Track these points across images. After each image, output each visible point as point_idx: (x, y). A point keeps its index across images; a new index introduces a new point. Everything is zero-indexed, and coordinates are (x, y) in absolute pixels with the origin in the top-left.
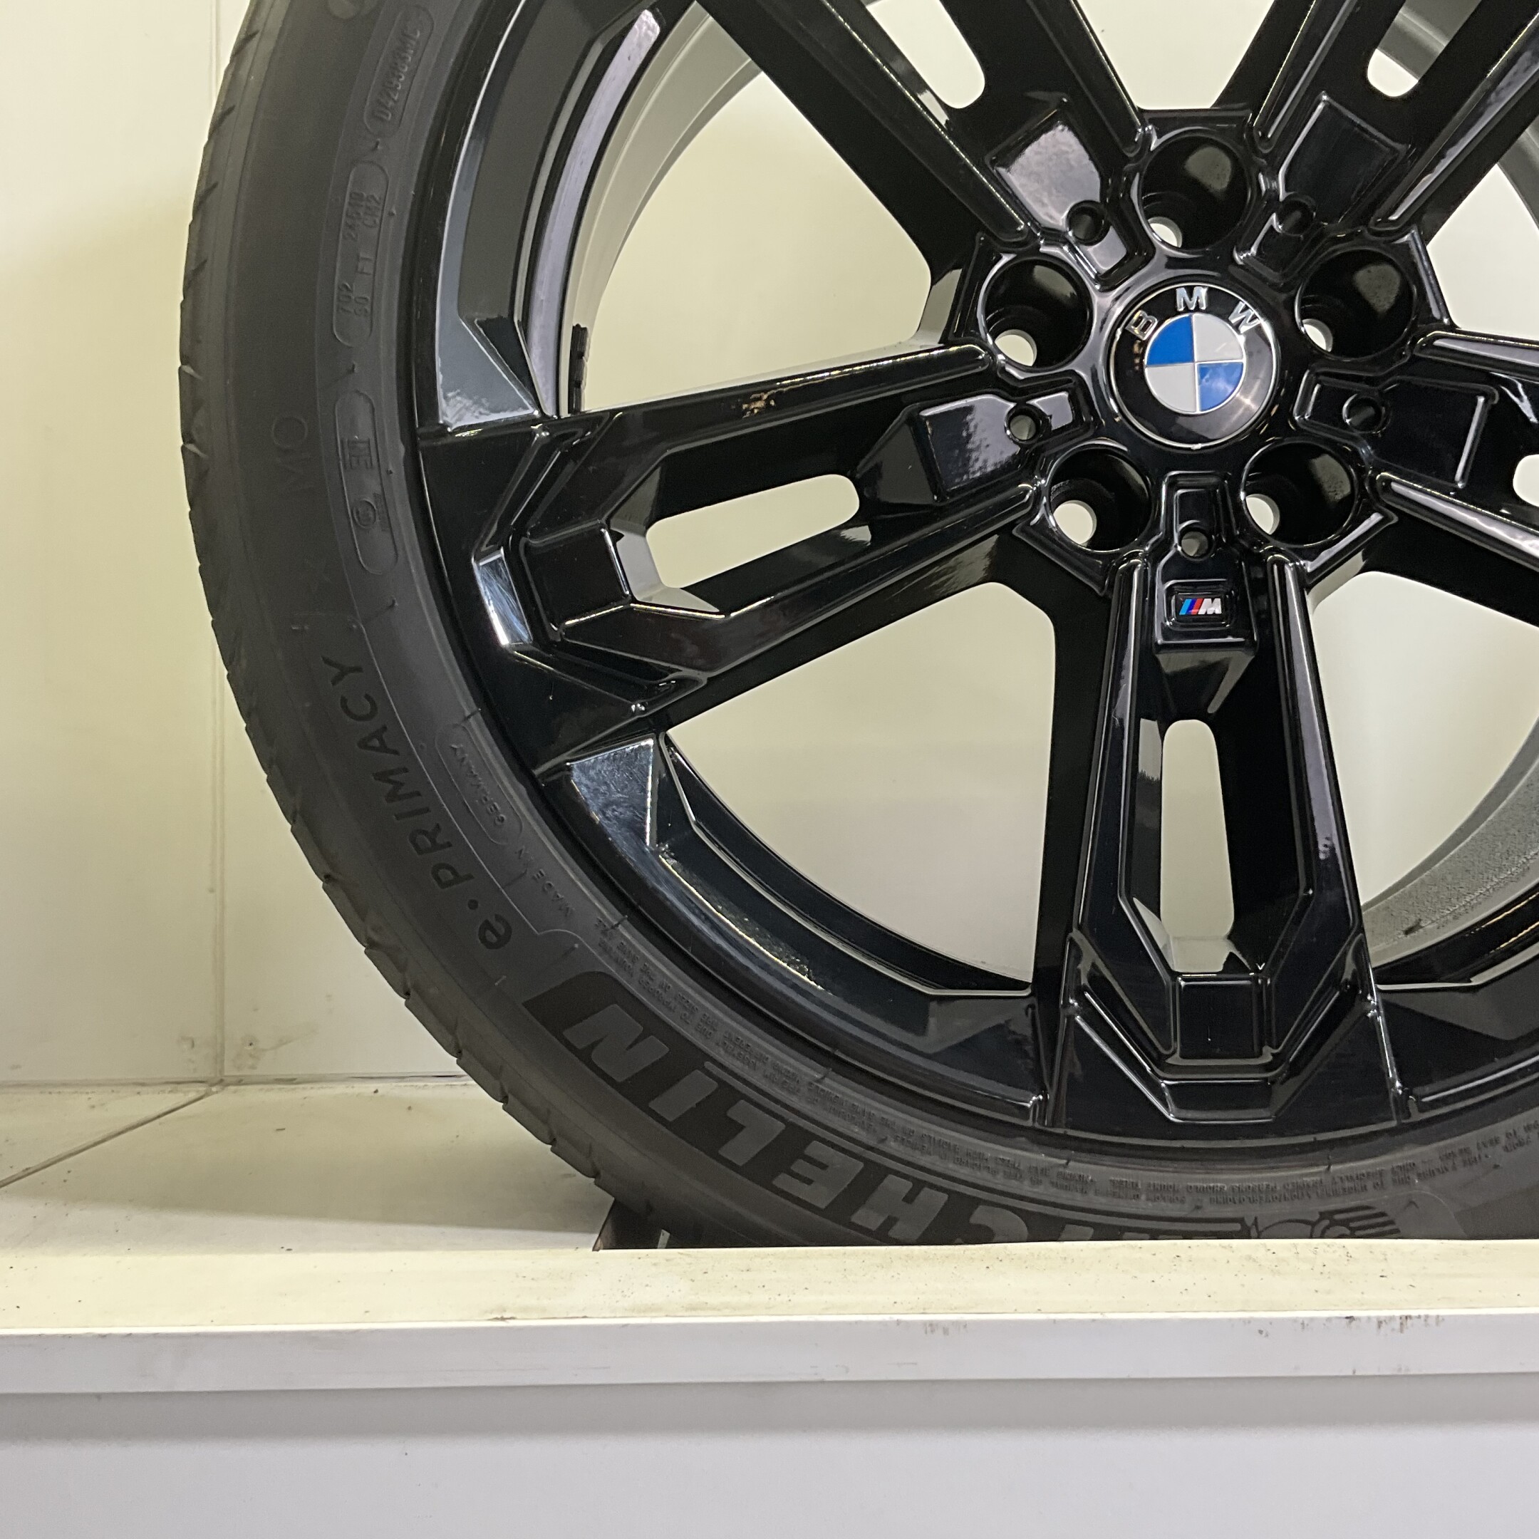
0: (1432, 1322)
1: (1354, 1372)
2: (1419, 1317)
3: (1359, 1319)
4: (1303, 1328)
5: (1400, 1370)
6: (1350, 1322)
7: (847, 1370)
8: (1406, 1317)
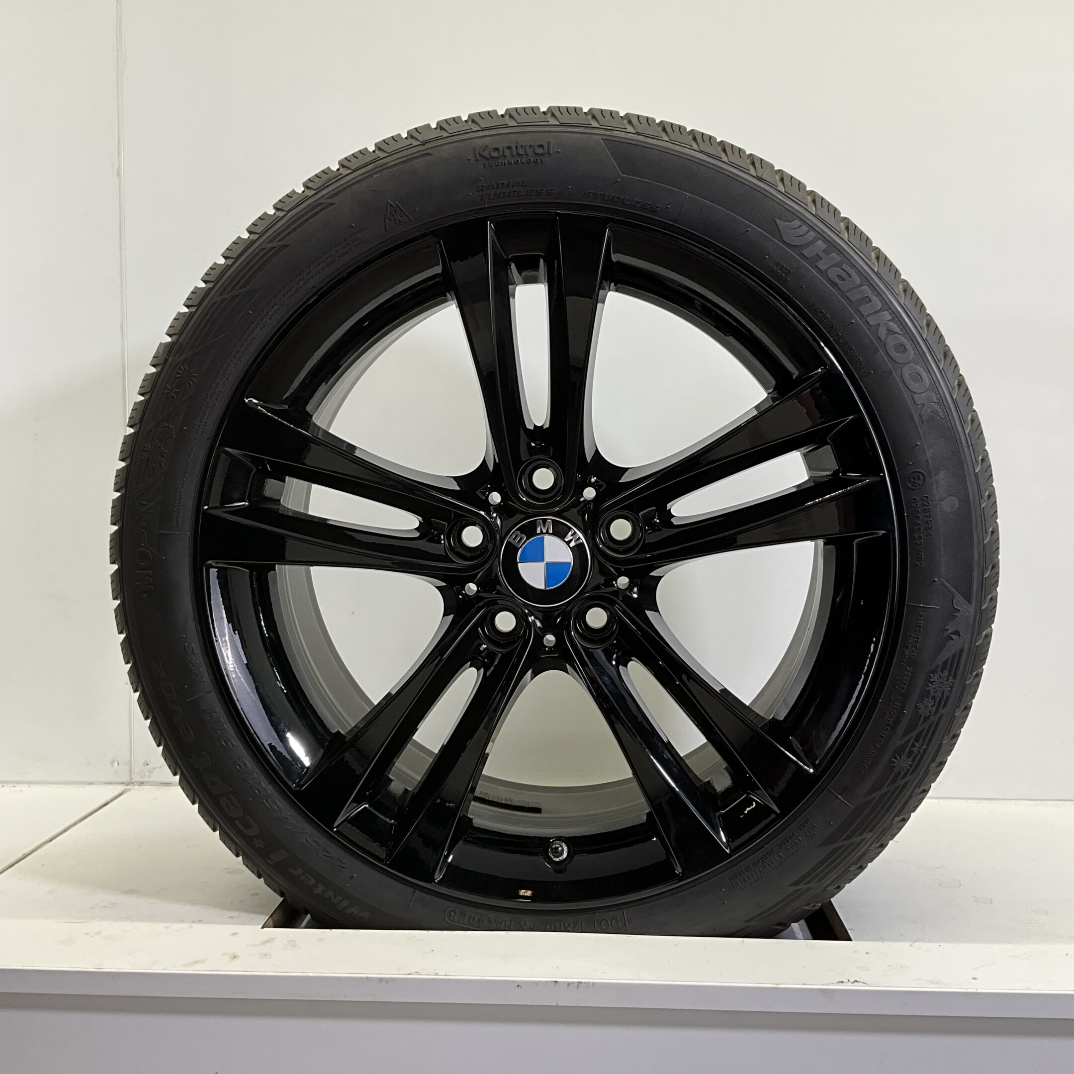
0: (590, 985)
1: (557, 1004)
2: (585, 983)
3: (560, 982)
4: (536, 985)
5: (577, 1004)
6: (556, 984)
7: (345, 997)
8: (580, 982)
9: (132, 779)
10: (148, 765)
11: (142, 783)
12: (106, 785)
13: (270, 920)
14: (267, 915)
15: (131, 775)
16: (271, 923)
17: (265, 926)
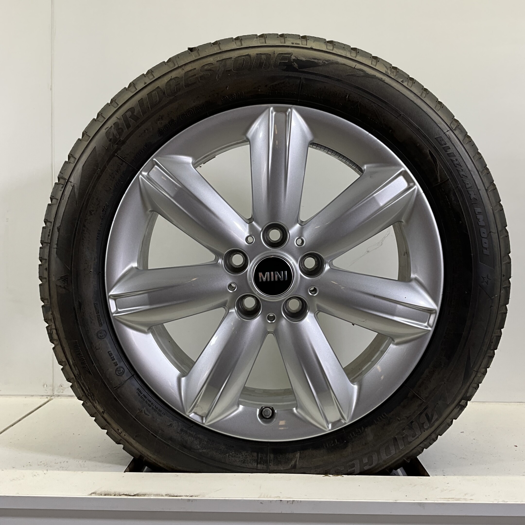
0: (299, 502)
1: (282, 512)
2: (296, 501)
3: (283, 501)
4: (271, 502)
5: (292, 512)
6: (281, 501)
7: (170, 509)
8: (294, 501)
9: (54, 393)
10: (62, 386)
11: (59, 396)
12: (41, 397)
13: (128, 468)
14: (126, 465)
15: (53, 391)
16: (128, 470)
17: (126, 471)
